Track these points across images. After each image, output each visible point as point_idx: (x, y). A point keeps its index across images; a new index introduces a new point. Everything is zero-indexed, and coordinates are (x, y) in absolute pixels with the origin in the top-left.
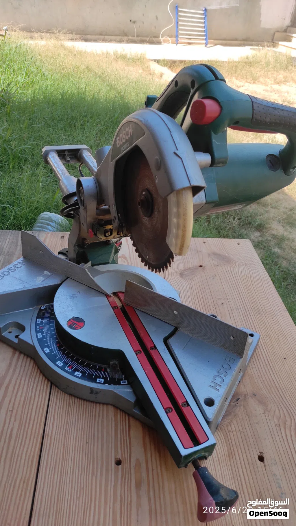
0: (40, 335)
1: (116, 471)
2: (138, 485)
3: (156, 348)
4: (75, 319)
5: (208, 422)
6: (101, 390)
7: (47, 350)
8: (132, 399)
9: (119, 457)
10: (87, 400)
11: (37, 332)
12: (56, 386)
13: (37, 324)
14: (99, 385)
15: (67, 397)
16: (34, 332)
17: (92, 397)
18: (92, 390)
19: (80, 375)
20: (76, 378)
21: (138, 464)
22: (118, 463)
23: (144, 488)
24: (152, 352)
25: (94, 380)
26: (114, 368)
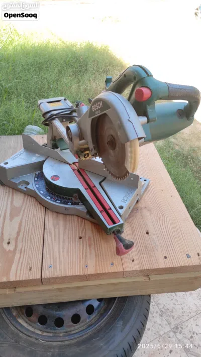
0: (37, 186)
1: (80, 242)
2: (90, 246)
3: (95, 186)
4: (54, 176)
5: (120, 215)
6: (70, 208)
7: (42, 192)
8: (85, 211)
9: (81, 236)
10: (63, 214)
11: (36, 184)
12: (48, 209)
13: (35, 181)
14: (69, 206)
15: (54, 213)
16: (34, 184)
17: (66, 212)
18: (66, 209)
19: (59, 202)
20: (58, 204)
21: (89, 238)
22: (80, 238)
23: (93, 247)
24: (94, 189)
25: (66, 204)
26: (76, 197)
